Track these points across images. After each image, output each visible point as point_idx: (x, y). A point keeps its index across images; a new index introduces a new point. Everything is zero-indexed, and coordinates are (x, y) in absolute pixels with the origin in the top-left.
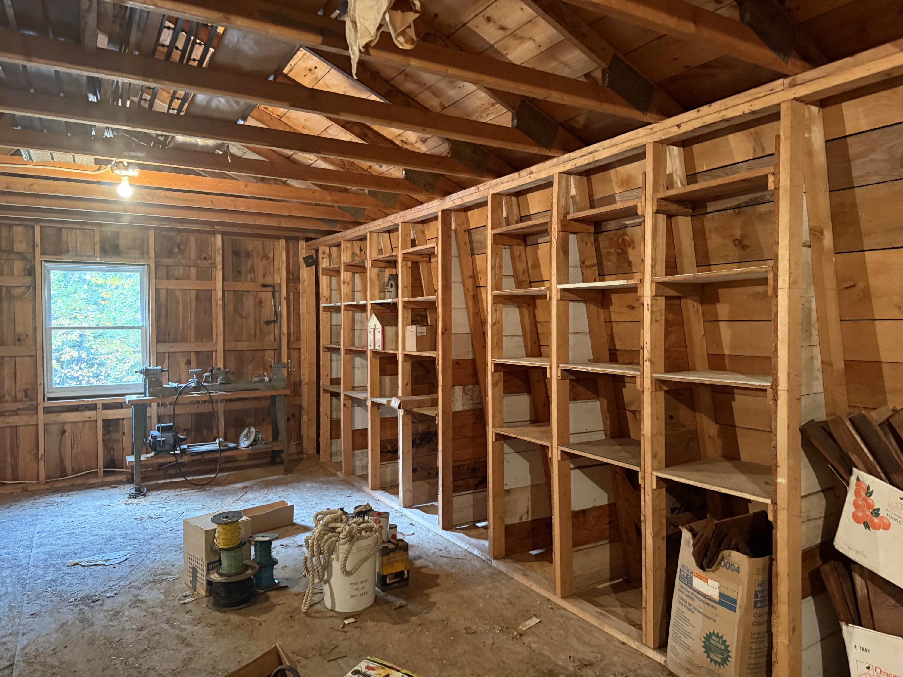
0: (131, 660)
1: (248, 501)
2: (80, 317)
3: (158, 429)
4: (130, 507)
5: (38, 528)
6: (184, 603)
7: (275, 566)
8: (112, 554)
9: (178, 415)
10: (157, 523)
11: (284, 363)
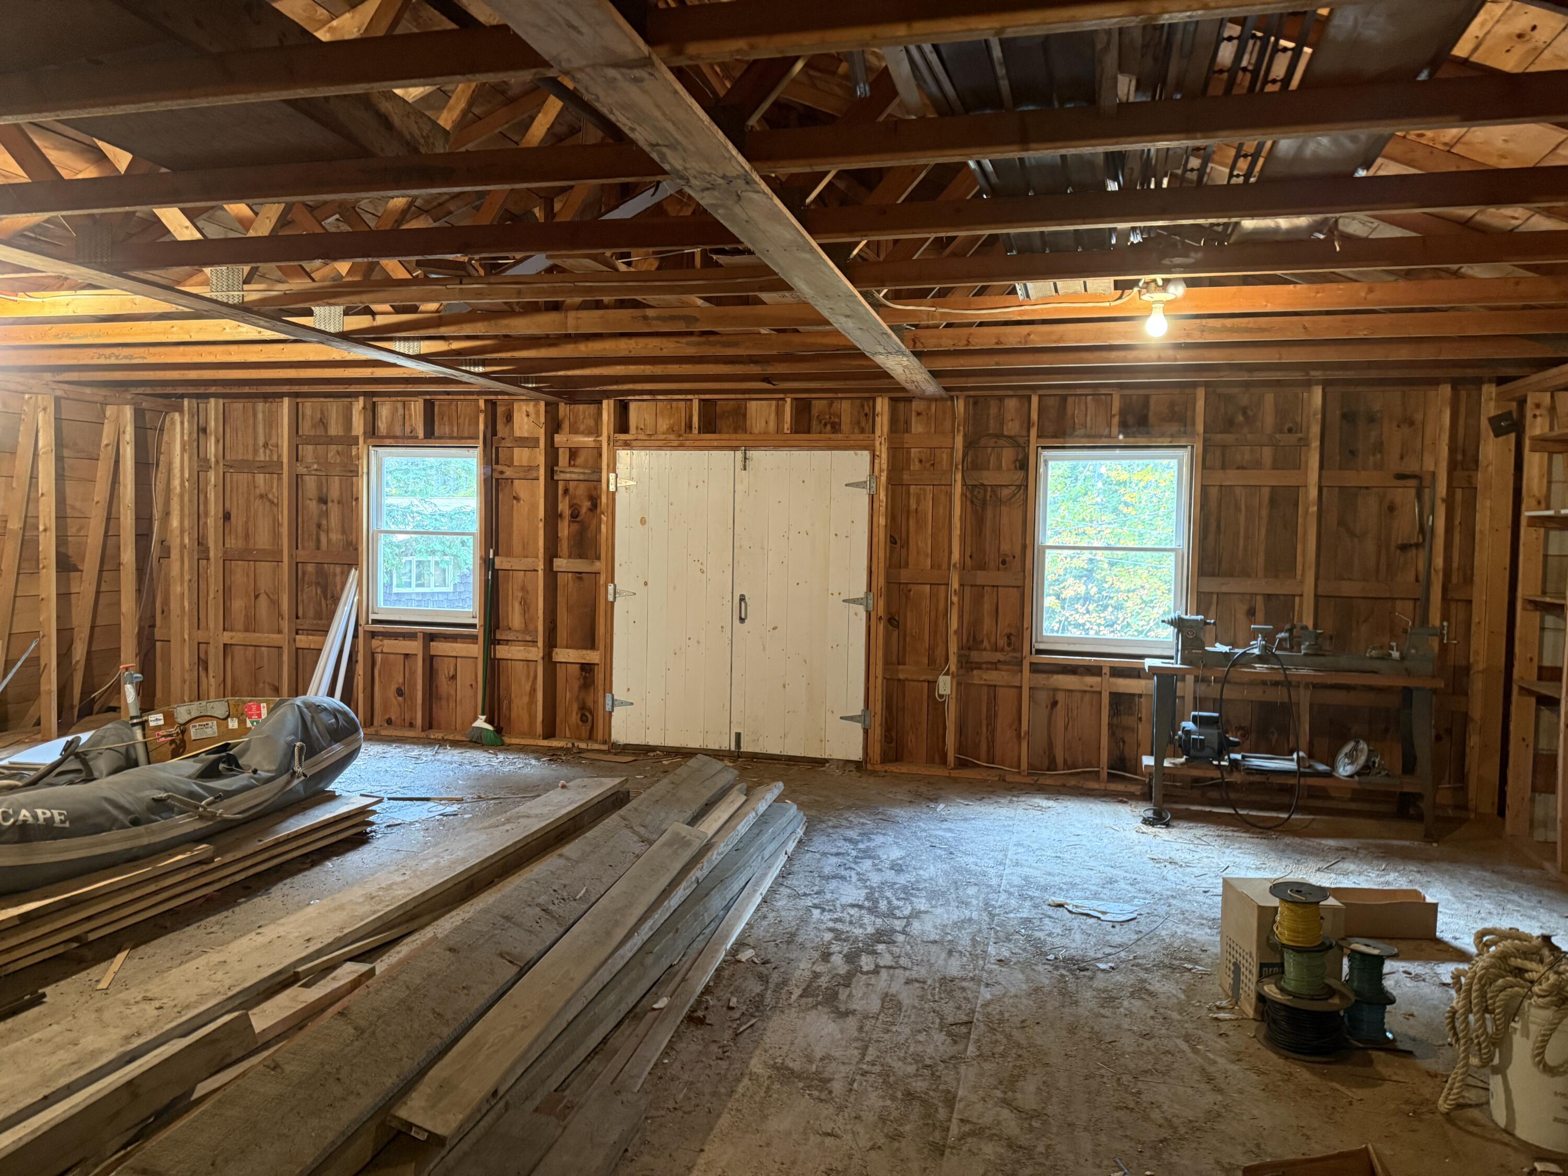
0: (1125, 1079)
1: (1346, 874)
2: (1091, 532)
3: (1195, 720)
4: (1143, 838)
5: (1015, 838)
6: (1216, 1019)
7: (1389, 1008)
8: (1112, 905)
9: (1230, 701)
10: (1184, 875)
11: (1434, 627)
